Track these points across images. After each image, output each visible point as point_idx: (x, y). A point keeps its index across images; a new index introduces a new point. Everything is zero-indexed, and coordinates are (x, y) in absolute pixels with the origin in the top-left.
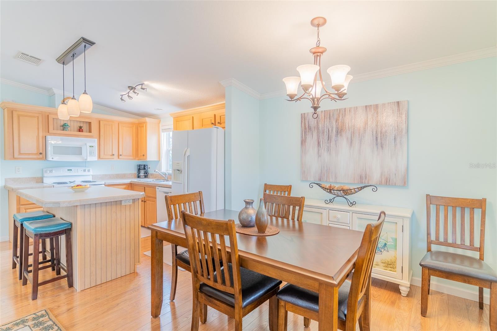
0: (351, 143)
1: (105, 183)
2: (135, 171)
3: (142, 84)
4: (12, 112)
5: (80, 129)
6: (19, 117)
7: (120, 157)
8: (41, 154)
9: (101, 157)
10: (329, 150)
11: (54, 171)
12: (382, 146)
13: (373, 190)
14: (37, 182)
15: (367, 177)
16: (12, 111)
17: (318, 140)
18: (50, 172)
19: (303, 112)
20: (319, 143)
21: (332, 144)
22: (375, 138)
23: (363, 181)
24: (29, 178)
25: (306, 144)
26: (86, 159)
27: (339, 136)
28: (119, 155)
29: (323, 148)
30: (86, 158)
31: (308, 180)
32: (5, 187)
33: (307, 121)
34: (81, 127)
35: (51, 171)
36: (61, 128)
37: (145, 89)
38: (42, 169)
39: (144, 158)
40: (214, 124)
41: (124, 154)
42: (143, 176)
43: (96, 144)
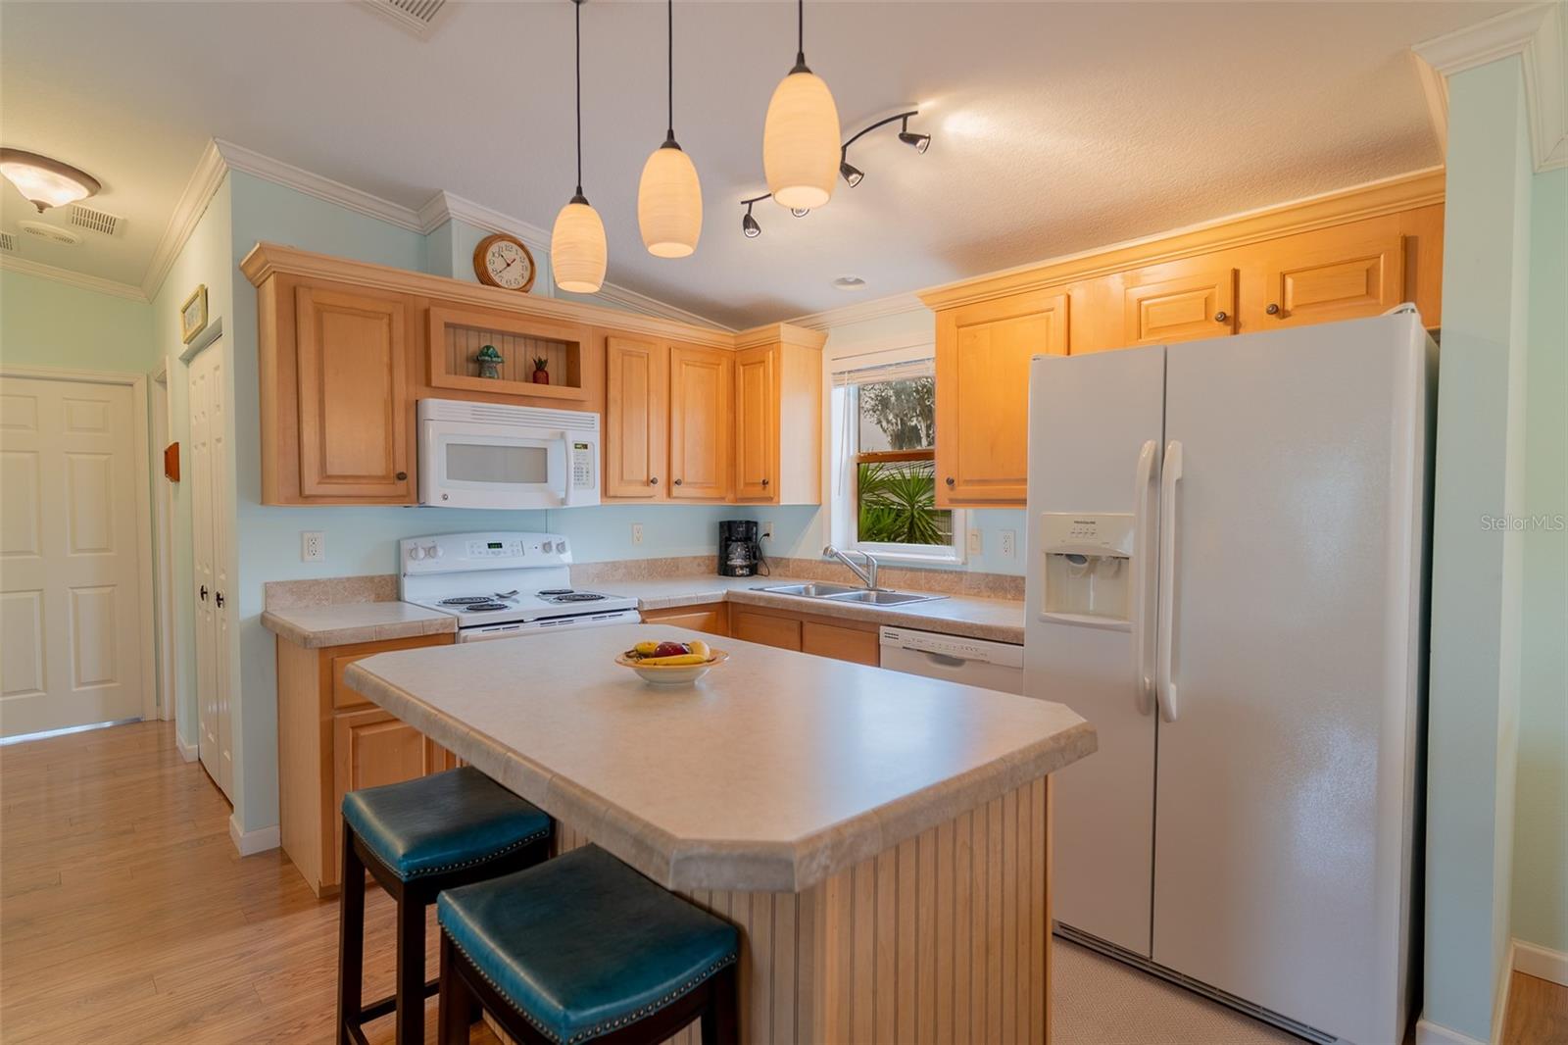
1: (640, 602)
3: (905, 117)
4: (292, 293)
5: (538, 373)
6: (320, 311)
7: (676, 490)
8: (401, 477)
9: (611, 493)
11: (440, 552)
14: (379, 598)
16: (295, 289)
18: (426, 555)
24: (348, 579)
26: (563, 502)
28: (671, 483)
30: (562, 495)
32: (264, 619)
34: (540, 365)
35: (431, 552)
36: (471, 366)
37: (921, 142)
38: (398, 544)
39: (765, 494)
40: (1232, 321)
41: (688, 479)
42: (742, 567)
43: (594, 438)
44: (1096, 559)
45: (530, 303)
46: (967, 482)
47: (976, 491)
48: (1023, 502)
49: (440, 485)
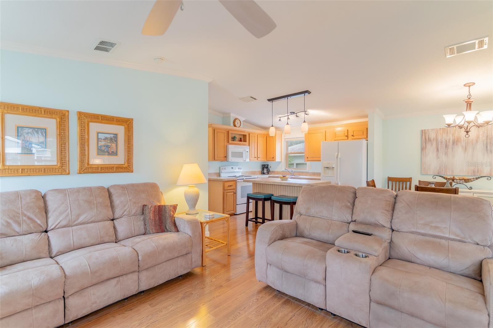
0: (466, 149)
2: (259, 169)
3: (305, 111)
5: (241, 140)
6: (217, 132)
7: (259, 159)
8: (225, 157)
10: (446, 154)
11: (226, 169)
12: (491, 152)
13: (488, 179)
14: (217, 176)
15: (479, 172)
16: (214, 129)
17: (437, 148)
19: (424, 129)
20: (438, 150)
21: (449, 150)
22: (485, 146)
23: (476, 174)
24: (214, 173)
25: (426, 150)
27: (455, 145)
28: (257, 158)
29: (441, 153)
30: (245, 160)
31: (428, 174)
33: (428, 135)
36: (233, 139)
37: (308, 115)
38: (220, 167)
39: (273, 159)
40: (347, 136)
41: (260, 157)
42: (266, 173)
43: (248, 150)
44: (330, 168)
45: (240, 129)
46: (310, 158)
47: (311, 159)
48: (320, 161)
49: (231, 158)
